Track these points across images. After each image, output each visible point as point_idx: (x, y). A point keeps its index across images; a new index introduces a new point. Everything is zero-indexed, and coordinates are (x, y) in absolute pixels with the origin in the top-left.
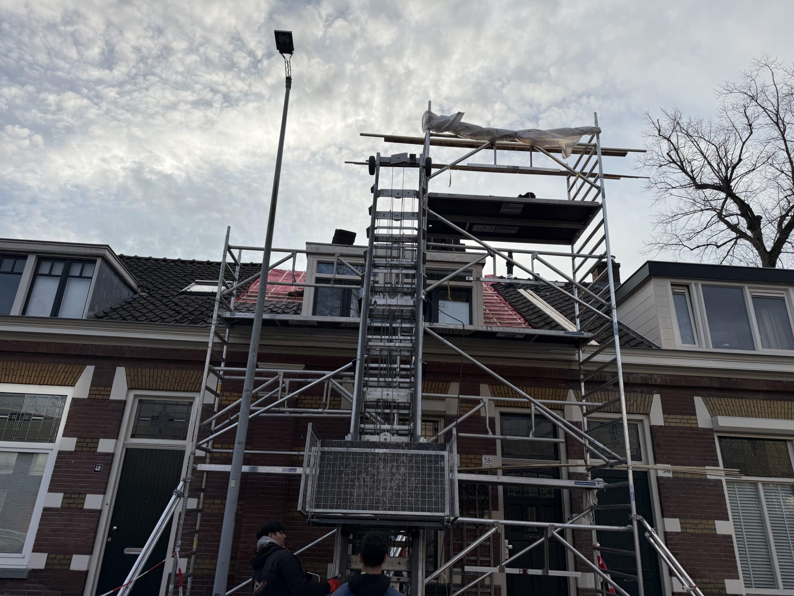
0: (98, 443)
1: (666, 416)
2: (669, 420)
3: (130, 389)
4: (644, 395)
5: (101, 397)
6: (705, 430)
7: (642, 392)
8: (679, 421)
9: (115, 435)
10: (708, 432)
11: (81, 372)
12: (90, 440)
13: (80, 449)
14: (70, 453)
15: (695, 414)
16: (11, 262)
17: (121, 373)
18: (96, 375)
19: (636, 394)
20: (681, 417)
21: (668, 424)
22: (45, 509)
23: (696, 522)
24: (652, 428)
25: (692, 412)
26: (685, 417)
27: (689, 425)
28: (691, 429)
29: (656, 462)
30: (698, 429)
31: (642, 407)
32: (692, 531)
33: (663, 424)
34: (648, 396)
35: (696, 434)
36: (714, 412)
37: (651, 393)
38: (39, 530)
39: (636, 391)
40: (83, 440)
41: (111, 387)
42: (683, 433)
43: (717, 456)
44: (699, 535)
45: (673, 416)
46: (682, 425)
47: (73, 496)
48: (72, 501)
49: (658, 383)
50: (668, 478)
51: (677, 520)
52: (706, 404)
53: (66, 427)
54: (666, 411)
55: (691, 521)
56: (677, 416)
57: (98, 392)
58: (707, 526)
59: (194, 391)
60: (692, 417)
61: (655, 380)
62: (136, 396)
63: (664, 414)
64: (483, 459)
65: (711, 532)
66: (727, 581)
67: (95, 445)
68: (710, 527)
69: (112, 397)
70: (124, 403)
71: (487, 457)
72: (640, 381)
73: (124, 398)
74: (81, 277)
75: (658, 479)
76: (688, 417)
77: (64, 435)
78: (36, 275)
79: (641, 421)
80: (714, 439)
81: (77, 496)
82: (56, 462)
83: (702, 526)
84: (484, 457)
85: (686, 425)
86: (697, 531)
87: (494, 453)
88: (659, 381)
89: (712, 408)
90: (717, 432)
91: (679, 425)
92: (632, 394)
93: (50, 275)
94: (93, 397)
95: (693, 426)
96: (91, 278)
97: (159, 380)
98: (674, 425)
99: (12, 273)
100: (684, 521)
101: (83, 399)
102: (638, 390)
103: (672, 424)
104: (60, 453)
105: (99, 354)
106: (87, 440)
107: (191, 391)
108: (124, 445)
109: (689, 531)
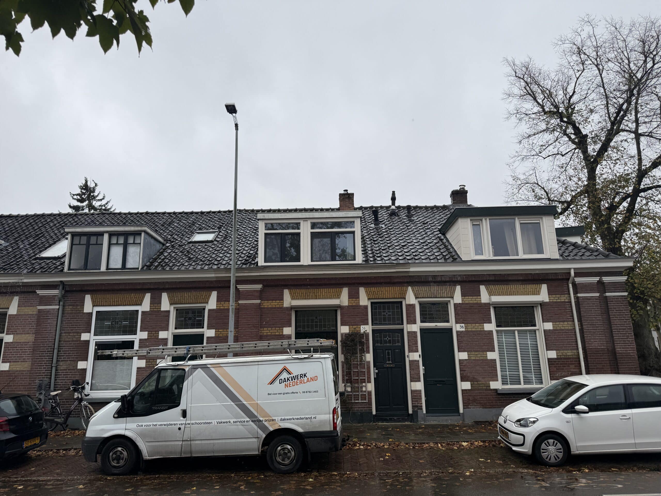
0: (158, 334)
1: (463, 298)
2: (464, 300)
3: (171, 304)
4: (451, 287)
5: (156, 310)
6: (485, 304)
7: (450, 285)
8: (470, 300)
9: (167, 330)
10: (487, 305)
11: (144, 297)
12: (154, 333)
13: (150, 337)
14: (145, 339)
15: (480, 296)
16: (95, 238)
17: (165, 297)
18: (151, 298)
19: (446, 287)
20: (472, 297)
21: (464, 302)
22: (138, 368)
23: (476, 353)
24: (455, 305)
25: (478, 294)
26: (474, 297)
27: (476, 302)
28: (477, 304)
29: (457, 322)
30: (481, 303)
31: (449, 293)
32: (474, 358)
33: (461, 302)
34: (453, 287)
35: (480, 306)
36: (491, 294)
37: (455, 286)
38: (136, 378)
39: (447, 285)
40: (151, 333)
41: (161, 304)
42: (472, 306)
43: (491, 318)
44: (478, 360)
45: (467, 297)
46: (472, 302)
47: (151, 361)
48: (150, 363)
49: (458, 279)
50: (462, 331)
51: (466, 353)
52: (487, 289)
53: (141, 326)
54: (463, 295)
55: (474, 353)
56: (470, 297)
57: (154, 307)
58: (482, 355)
59: (205, 303)
60: (478, 297)
61: (457, 278)
62: (174, 308)
63: (462, 296)
64: (361, 327)
65: (485, 358)
66: (491, 383)
67: (157, 335)
68: (484, 356)
69: (162, 309)
70: (168, 312)
71: (363, 326)
72: (448, 279)
73: (168, 309)
74: (134, 243)
75: (457, 332)
76: (476, 297)
77: (141, 331)
78: (110, 245)
79: (449, 301)
80: (490, 309)
81: (152, 361)
82: (139, 345)
83: (480, 355)
84: (362, 326)
85: (474, 302)
86: (477, 358)
87: (367, 324)
88: (459, 279)
89: (490, 291)
90: (492, 304)
91: (470, 302)
92: (444, 287)
93: (117, 244)
94: (152, 310)
95: (478, 302)
96: (140, 244)
97: (185, 298)
98: (468, 302)
99: (97, 244)
100: (470, 353)
101: (147, 312)
102: (448, 284)
103: (466, 302)
104: (140, 340)
105: (152, 287)
106: (153, 333)
107: (203, 303)
108: (172, 333)
109: (472, 358)
